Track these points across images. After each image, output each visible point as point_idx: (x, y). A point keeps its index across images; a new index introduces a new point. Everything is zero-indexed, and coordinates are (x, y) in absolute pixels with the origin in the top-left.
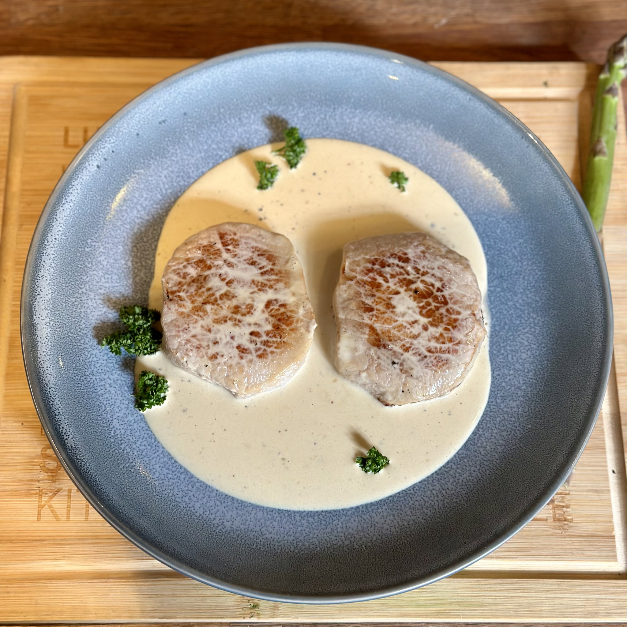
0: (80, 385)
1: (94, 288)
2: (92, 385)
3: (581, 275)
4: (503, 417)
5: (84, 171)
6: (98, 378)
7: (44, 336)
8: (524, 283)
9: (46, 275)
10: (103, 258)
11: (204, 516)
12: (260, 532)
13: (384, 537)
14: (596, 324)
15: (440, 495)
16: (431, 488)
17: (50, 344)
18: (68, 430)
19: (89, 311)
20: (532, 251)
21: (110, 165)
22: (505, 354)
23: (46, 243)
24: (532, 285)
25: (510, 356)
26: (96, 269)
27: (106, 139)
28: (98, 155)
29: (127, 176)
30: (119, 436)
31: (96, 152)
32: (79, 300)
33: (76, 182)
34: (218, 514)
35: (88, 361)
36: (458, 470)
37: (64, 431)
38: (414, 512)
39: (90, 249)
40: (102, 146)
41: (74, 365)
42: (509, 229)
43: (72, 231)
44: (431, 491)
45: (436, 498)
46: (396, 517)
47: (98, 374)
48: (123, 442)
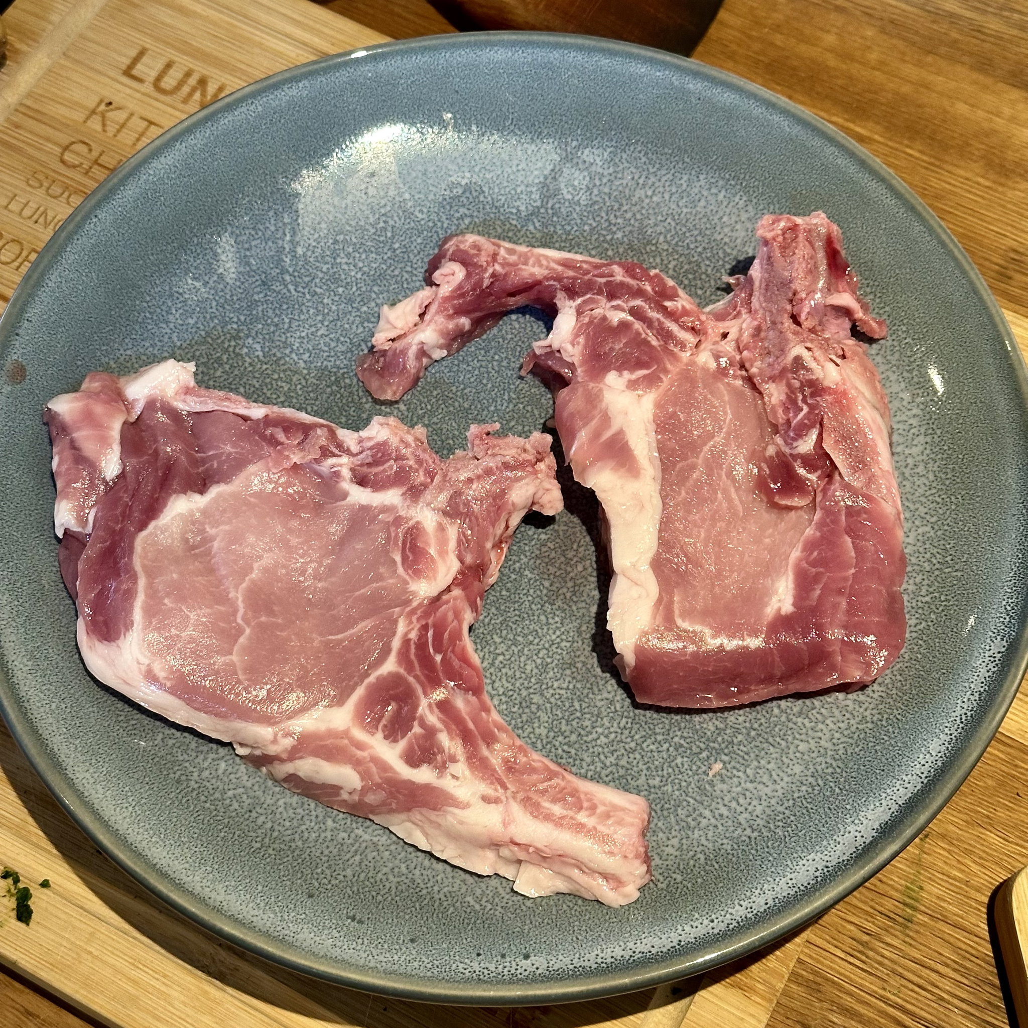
0: (899, 717)
1: (730, 823)
2: (880, 707)
3: (205, 159)
4: (480, 171)
5: (556, 968)
6: (861, 710)
7: (882, 809)
8: (256, 246)
9: (785, 887)
10: (669, 850)
11: (922, 431)
12: (882, 352)
13: (761, 207)
14: (274, 104)
15: (650, 182)
16: (647, 201)
17: (884, 795)
18: (984, 664)
19: (773, 802)
20: (198, 255)
21: (506, 945)
22: (384, 218)
23: (735, 924)
24: (253, 233)
25: (383, 211)
26: (695, 844)
27: (467, 974)
28: (506, 970)
29: (497, 913)
30: (917, 615)
31: (506, 973)
32: (772, 826)
33: (587, 964)
34: (904, 418)
35: (850, 741)
36: (598, 183)
37: (991, 666)
38: (697, 198)
39: (674, 876)
40: (486, 972)
41: (878, 748)
42: (179, 305)
43: (674, 915)
44: (651, 197)
45: (657, 184)
46: (721, 214)
47: (856, 714)
48: (920, 604)
